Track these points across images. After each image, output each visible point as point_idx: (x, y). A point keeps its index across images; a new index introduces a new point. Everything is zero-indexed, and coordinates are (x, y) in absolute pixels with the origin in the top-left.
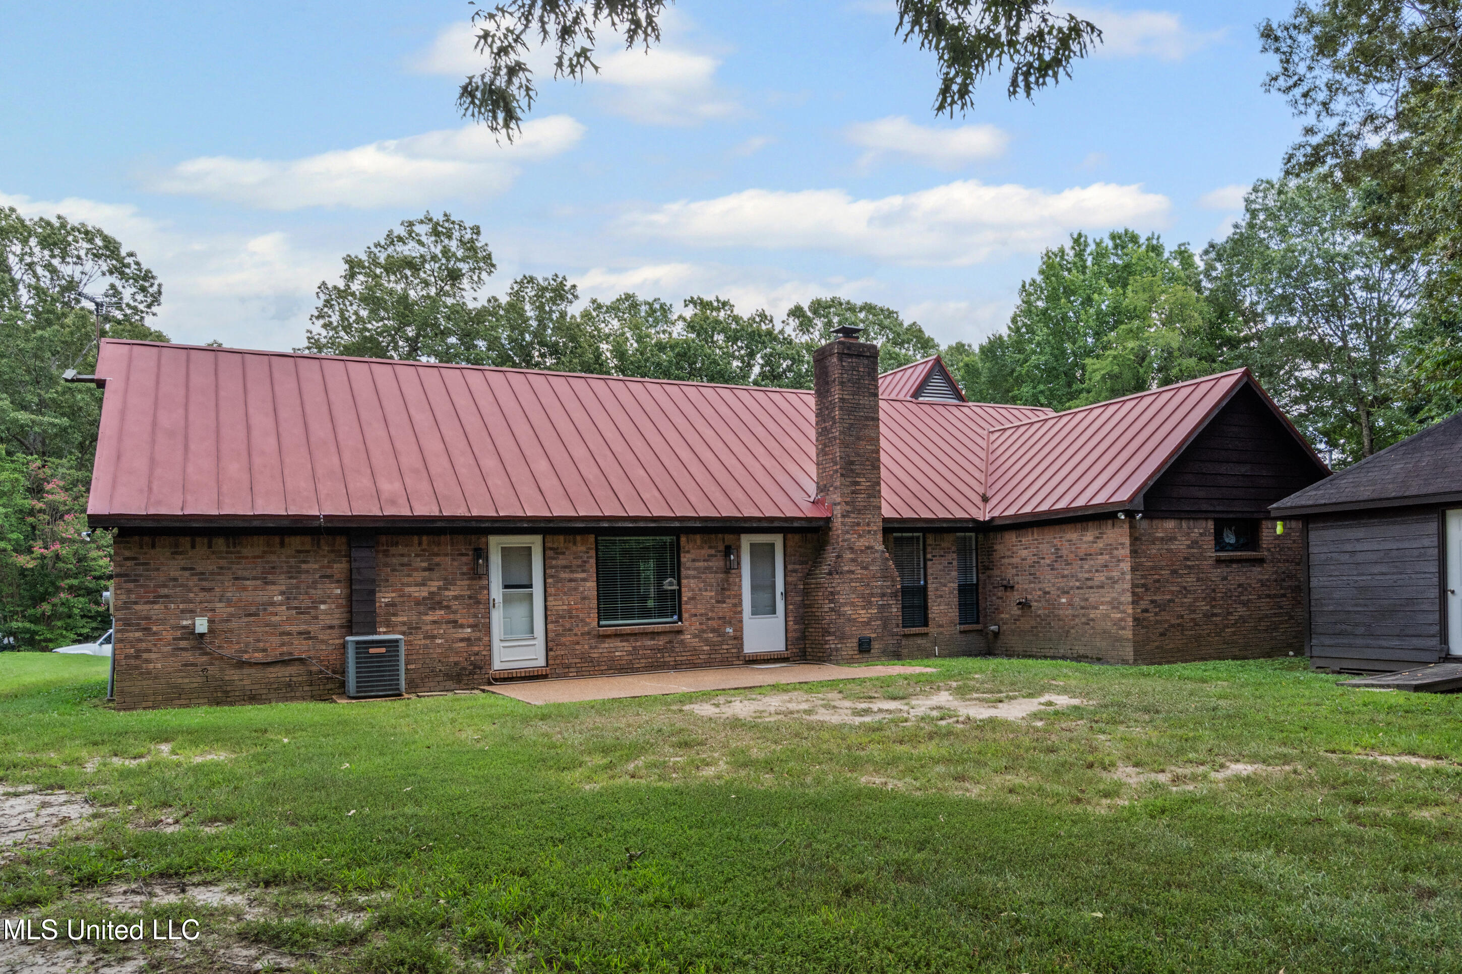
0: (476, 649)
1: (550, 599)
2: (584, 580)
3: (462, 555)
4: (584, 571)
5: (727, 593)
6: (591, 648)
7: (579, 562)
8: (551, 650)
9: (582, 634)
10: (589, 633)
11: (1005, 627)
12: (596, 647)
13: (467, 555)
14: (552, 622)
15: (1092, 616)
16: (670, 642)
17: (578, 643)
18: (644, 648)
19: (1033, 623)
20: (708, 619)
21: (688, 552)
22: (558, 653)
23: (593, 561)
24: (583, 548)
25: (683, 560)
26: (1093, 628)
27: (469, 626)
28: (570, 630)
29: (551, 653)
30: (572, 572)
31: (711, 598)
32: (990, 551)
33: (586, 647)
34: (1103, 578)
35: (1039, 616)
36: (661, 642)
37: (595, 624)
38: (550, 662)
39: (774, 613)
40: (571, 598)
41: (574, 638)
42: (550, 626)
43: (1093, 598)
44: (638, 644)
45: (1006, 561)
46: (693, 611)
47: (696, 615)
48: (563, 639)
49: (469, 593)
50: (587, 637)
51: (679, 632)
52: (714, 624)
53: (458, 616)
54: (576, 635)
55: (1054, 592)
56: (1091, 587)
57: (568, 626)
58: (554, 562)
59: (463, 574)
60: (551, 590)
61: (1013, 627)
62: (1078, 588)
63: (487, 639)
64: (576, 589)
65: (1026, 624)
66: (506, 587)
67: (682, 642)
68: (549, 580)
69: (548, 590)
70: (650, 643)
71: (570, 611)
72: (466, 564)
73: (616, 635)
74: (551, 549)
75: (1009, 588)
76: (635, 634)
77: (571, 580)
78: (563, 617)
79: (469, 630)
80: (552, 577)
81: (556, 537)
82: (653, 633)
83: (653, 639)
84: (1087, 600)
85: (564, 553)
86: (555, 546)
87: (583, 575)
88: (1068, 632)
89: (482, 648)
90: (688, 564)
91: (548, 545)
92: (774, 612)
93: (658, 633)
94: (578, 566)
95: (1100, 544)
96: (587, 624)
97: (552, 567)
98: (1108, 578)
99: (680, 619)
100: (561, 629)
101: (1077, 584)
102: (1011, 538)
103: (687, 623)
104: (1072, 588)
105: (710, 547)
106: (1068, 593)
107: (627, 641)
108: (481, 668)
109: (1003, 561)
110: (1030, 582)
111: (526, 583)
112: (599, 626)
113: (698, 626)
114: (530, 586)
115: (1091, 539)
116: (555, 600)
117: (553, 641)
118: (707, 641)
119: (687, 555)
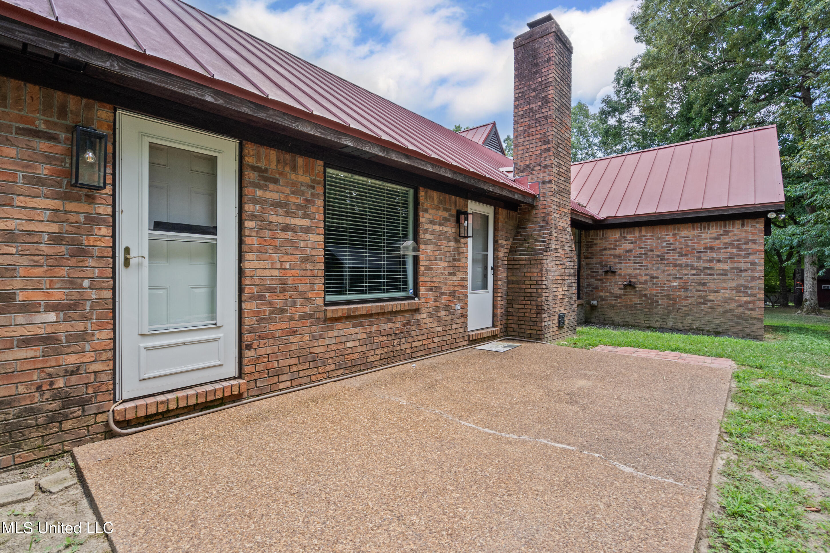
0: (72, 359)
1: (249, 256)
2: (307, 230)
3: (37, 134)
4: (306, 216)
5: (457, 264)
6: (314, 338)
7: (300, 200)
8: (249, 347)
9: (302, 318)
10: (311, 316)
11: (604, 302)
12: (321, 337)
13: (51, 138)
14: (252, 298)
15: (709, 298)
16: (407, 324)
17: (294, 333)
18: (380, 334)
19: (638, 301)
20: (442, 294)
21: (426, 211)
22: (262, 351)
23: (320, 202)
24: (306, 179)
25: (422, 220)
26: (711, 307)
27: (50, 308)
28: (282, 311)
29: (249, 354)
30: (288, 214)
31: (445, 267)
32: (590, 245)
33: (307, 337)
34: (728, 268)
35: (645, 295)
36: (397, 324)
37: (320, 301)
38: (247, 369)
39: (487, 289)
40: (286, 258)
41: (292, 324)
42: (247, 306)
43: (712, 283)
44: (374, 328)
45: (607, 252)
46: (429, 284)
47: (431, 289)
48: (271, 327)
49: (54, 228)
50: (308, 322)
51: (416, 311)
52: (445, 299)
53: (17, 283)
54: (291, 319)
55: (663, 277)
56: (711, 275)
57: (279, 304)
58: (259, 193)
59: (39, 181)
60: (251, 241)
61: (614, 302)
62: (694, 275)
63: (106, 334)
64: (293, 243)
65: (628, 300)
66: (158, 226)
67: (418, 323)
68: (249, 224)
69: (248, 240)
70: (386, 326)
71: (282, 279)
72: (48, 159)
73: (348, 317)
74: (254, 168)
75: (611, 272)
76: (371, 315)
77: (286, 228)
78: (271, 289)
79: (52, 317)
80: (254, 217)
81: (263, 150)
82: (391, 313)
83: (390, 321)
84: (705, 284)
85: (276, 181)
86: (262, 165)
87: (305, 222)
88: (679, 309)
89: (89, 356)
90: (427, 226)
91: (249, 160)
92: (485, 287)
93: (396, 313)
94: (299, 207)
95: (726, 240)
96: (309, 301)
97: (255, 201)
98: (733, 268)
99: (416, 294)
100: (267, 310)
101: (694, 272)
102: (615, 235)
103: (423, 300)
104: (686, 275)
105: (445, 210)
106: (681, 278)
107: (361, 325)
108: (83, 403)
109: (604, 252)
110: (635, 269)
111: (201, 221)
112: (327, 304)
113: (434, 304)
114: (212, 230)
115: (715, 235)
116: (259, 259)
117: (252, 331)
118: (440, 320)
119: (427, 215)
